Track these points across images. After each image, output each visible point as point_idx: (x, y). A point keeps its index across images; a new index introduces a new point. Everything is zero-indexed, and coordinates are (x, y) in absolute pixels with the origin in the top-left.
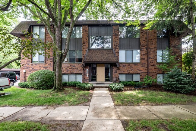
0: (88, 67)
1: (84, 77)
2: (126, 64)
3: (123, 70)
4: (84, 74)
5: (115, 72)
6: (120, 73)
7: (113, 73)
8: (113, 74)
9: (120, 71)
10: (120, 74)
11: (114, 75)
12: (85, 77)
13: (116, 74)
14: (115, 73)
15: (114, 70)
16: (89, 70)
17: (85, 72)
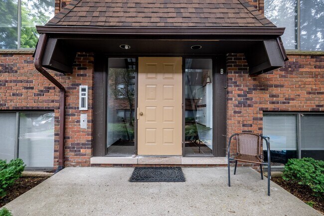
0: (89, 72)
1: (65, 129)
2: (301, 60)
3: (287, 92)
4: (65, 115)
5: (240, 104)
6: (270, 107)
7: (231, 105)
8: (230, 112)
9: (266, 96)
10: (266, 112)
11: (237, 118)
12: (70, 133)
13: (249, 113)
14: (243, 109)
15: (234, 92)
16: (93, 88)
17: (71, 100)
